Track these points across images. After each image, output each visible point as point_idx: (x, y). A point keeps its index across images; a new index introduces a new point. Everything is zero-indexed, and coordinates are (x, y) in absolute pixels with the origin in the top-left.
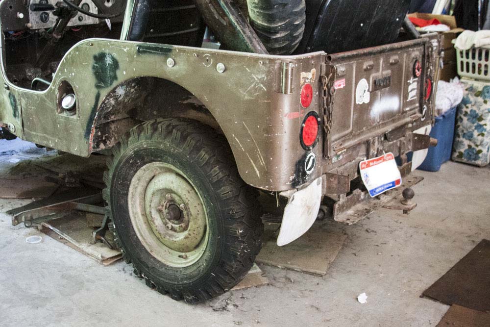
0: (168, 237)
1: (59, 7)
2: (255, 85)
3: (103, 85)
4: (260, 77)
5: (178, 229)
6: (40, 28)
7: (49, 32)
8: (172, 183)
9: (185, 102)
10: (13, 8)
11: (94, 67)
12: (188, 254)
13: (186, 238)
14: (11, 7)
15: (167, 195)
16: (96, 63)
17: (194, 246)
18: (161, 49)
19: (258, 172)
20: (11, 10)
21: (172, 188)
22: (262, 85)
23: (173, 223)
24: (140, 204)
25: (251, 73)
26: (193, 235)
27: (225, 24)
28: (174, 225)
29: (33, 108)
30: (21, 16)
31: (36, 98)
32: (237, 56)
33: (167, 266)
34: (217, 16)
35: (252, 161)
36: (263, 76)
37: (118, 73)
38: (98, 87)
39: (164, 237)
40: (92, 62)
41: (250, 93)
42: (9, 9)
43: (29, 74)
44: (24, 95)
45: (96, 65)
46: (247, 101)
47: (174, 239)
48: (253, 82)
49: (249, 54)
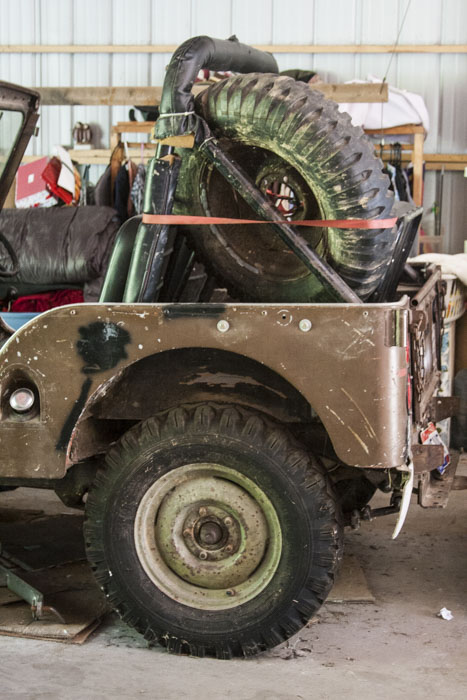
0: (205, 570)
2: (358, 342)
3: (98, 368)
4: (364, 331)
5: (219, 556)
8: (213, 490)
9: (190, 383)
11: (79, 344)
12: (237, 589)
13: (238, 563)
15: (201, 510)
16: (85, 338)
17: (248, 573)
18: (206, 310)
19: (366, 448)
21: (213, 498)
22: (368, 340)
23: (208, 549)
24: (148, 534)
25: (351, 328)
26: (249, 557)
27: (257, 272)
28: (210, 552)
32: (329, 309)
33: (209, 611)
34: (241, 263)
35: (356, 435)
36: (370, 329)
37: (128, 348)
38: (85, 371)
39: (198, 572)
40: (77, 337)
41: (351, 352)
45: (84, 341)
46: (347, 361)
47: (217, 571)
48: (355, 339)
49: (347, 305)
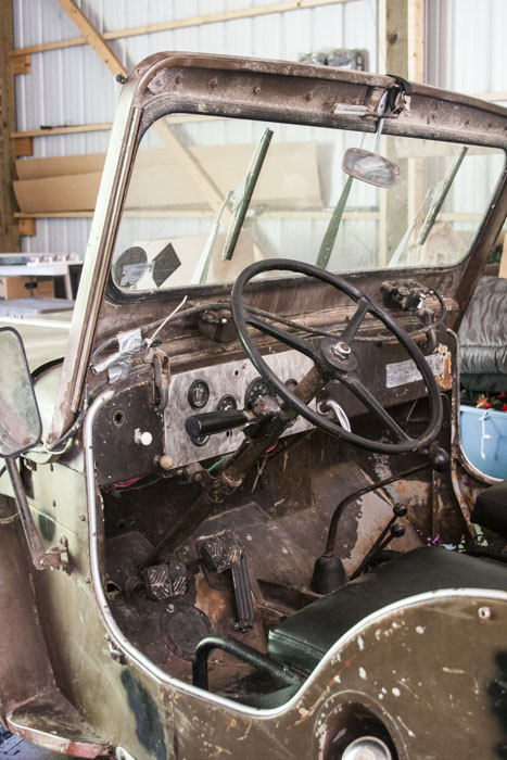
1: (258, 415)
6: (190, 461)
7: (211, 472)
10: (123, 419)
14: (119, 418)
20: (119, 425)
29: (220, 750)
30: (146, 438)
31: (233, 723)
42: (115, 423)
43: (158, 585)
44: (187, 703)
